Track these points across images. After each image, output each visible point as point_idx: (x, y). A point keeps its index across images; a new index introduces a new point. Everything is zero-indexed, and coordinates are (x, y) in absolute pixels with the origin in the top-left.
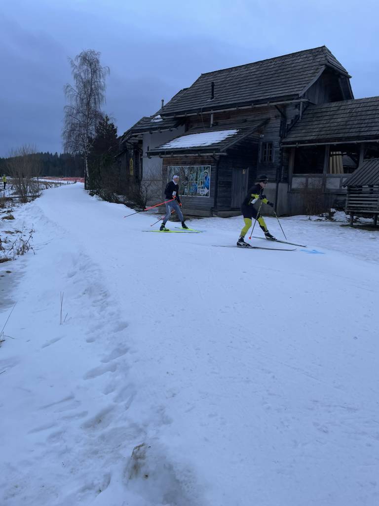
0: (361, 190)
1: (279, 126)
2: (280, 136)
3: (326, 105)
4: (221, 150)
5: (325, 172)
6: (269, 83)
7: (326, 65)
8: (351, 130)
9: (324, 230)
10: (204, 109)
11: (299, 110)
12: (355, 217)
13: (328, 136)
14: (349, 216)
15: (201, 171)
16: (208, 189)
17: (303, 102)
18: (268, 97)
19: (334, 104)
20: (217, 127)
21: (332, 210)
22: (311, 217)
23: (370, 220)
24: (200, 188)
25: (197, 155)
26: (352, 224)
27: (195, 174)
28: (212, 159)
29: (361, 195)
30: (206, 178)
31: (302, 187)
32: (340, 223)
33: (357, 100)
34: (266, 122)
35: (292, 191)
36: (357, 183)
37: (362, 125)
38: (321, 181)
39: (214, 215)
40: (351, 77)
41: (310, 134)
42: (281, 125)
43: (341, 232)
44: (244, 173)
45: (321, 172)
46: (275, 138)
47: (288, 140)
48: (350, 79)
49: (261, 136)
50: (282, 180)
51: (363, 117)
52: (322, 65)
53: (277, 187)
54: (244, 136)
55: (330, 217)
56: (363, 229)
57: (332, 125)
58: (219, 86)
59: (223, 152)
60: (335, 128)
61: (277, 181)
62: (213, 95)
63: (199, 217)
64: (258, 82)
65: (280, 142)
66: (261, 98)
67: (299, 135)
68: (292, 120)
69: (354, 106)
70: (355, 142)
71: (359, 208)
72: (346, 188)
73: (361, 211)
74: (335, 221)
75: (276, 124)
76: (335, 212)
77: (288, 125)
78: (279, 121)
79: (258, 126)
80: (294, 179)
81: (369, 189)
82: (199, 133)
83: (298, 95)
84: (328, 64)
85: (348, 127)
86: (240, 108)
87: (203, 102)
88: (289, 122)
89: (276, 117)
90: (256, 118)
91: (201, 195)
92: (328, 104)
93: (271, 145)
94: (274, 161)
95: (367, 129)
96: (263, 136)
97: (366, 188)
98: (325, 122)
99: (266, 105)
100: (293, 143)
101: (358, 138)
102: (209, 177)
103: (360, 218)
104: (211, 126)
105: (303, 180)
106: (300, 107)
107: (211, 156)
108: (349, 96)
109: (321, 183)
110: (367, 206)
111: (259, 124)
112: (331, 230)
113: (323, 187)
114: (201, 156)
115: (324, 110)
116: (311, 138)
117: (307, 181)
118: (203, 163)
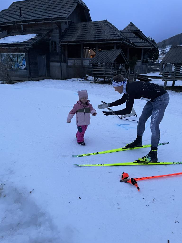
0: (98, 65)
1: (58, 33)
2: (59, 38)
3: (80, 24)
4: (29, 45)
5: (82, 57)
6: (51, 10)
7: (77, 3)
8: (92, 37)
9: (83, 84)
10: (17, 22)
11: (67, 25)
12: (96, 78)
13: (82, 39)
14: (94, 78)
15: (19, 57)
16: (25, 66)
17: (69, 21)
18: (51, 17)
19: (83, 23)
20: (25, 32)
21: (87, 75)
22: (78, 79)
23: (103, 79)
24: (20, 65)
25: (16, 47)
26: (95, 82)
27: (17, 58)
28: (25, 50)
29: (98, 68)
30: (23, 60)
31: (72, 64)
32: (90, 81)
33: (93, 22)
34: (51, 30)
35: (68, 67)
36: (95, 62)
37: (96, 35)
38: (81, 62)
39: (30, 80)
40: (89, 10)
41: (73, 38)
42: (59, 33)
43: (90, 85)
44: (43, 57)
45: (80, 57)
46: (57, 40)
47: (63, 41)
48: (89, 11)
49: (49, 38)
50: (63, 61)
51: (96, 31)
52: (75, 3)
53: (61, 65)
54: (40, 37)
55: (86, 79)
56: (100, 83)
57: (83, 34)
58: (24, 10)
59: (31, 46)
60: (84, 35)
61: (61, 62)
62: (21, 14)
63: (22, 81)
64: (45, 9)
65: (60, 42)
66: (47, 18)
67: (68, 38)
68: (64, 31)
69: (92, 25)
70: (94, 42)
71: (97, 74)
72: (91, 65)
73: (98, 75)
74: (88, 80)
75: (56, 32)
76: (88, 76)
77: (62, 33)
78: (58, 30)
79: (47, 33)
80: (68, 61)
81: (100, 65)
82: (16, 35)
83: (65, 17)
84: (78, 2)
85: (90, 35)
86: (36, 22)
87: (16, 18)
88: (63, 32)
89: (56, 28)
90: (46, 28)
91: (21, 70)
92: (81, 23)
93: (55, 43)
94: (57, 51)
95: (98, 37)
96: (51, 38)
97: (99, 65)
98: (80, 32)
99: (50, 21)
100: (66, 42)
101: (95, 41)
102: (25, 59)
103: (99, 79)
104: (22, 31)
105: (73, 61)
106: (67, 24)
107: (24, 48)
108: (90, 19)
109: (81, 63)
110: (100, 73)
111: (48, 32)
112: (86, 84)
113: (82, 64)
114: (18, 48)
115: (79, 26)
116: (74, 40)
117: (74, 61)
118: (20, 52)
